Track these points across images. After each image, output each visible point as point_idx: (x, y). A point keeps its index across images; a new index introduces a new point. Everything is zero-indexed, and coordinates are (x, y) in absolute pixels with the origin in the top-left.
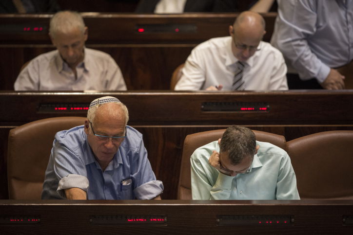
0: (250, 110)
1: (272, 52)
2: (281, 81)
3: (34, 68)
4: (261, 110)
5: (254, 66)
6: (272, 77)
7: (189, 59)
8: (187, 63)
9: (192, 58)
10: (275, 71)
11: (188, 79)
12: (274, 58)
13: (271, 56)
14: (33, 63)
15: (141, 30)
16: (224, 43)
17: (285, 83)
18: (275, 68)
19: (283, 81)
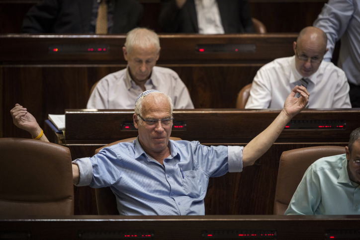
0: (328, 128)
1: (336, 71)
2: (344, 98)
3: (103, 86)
4: (338, 128)
5: (318, 83)
6: (336, 95)
7: (255, 79)
8: (254, 84)
9: (258, 78)
10: (338, 89)
11: (256, 100)
12: (338, 76)
13: (335, 74)
14: (102, 83)
15: (202, 50)
16: (288, 62)
17: (348, 101)
18: (338, 86)
19: (347, 98)
